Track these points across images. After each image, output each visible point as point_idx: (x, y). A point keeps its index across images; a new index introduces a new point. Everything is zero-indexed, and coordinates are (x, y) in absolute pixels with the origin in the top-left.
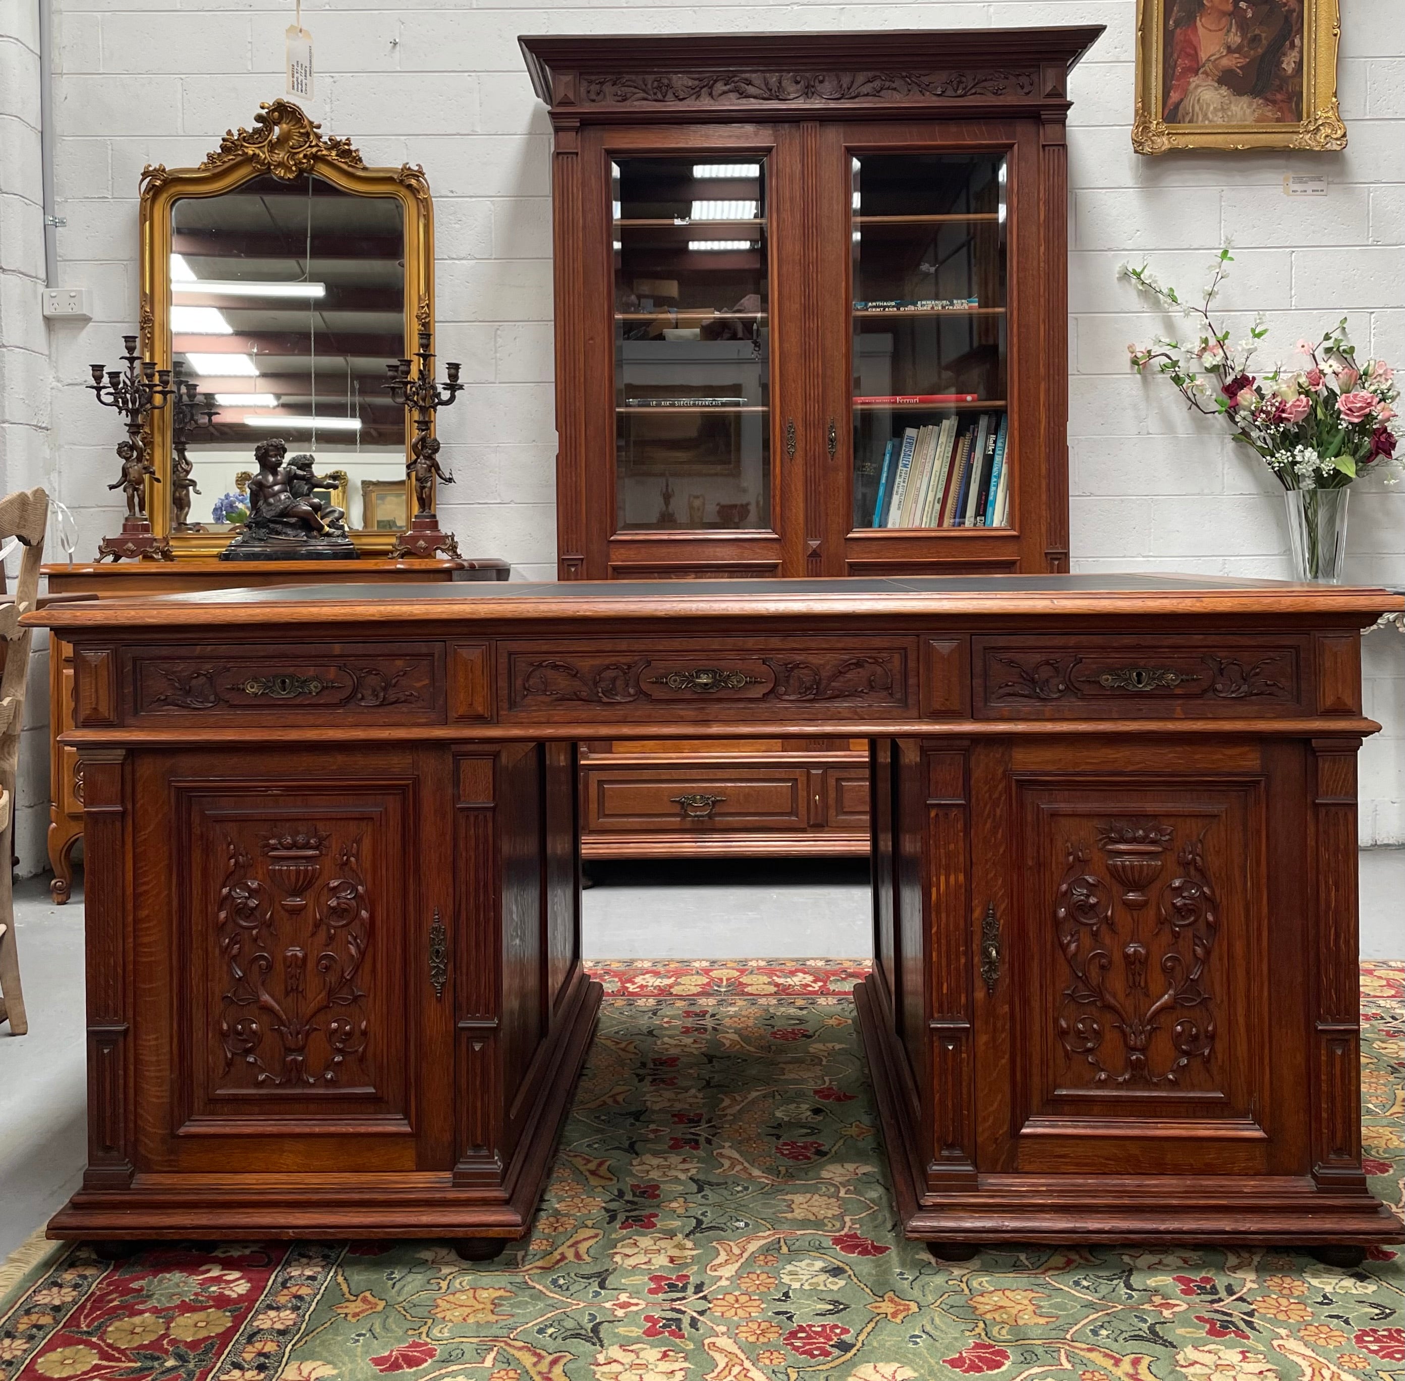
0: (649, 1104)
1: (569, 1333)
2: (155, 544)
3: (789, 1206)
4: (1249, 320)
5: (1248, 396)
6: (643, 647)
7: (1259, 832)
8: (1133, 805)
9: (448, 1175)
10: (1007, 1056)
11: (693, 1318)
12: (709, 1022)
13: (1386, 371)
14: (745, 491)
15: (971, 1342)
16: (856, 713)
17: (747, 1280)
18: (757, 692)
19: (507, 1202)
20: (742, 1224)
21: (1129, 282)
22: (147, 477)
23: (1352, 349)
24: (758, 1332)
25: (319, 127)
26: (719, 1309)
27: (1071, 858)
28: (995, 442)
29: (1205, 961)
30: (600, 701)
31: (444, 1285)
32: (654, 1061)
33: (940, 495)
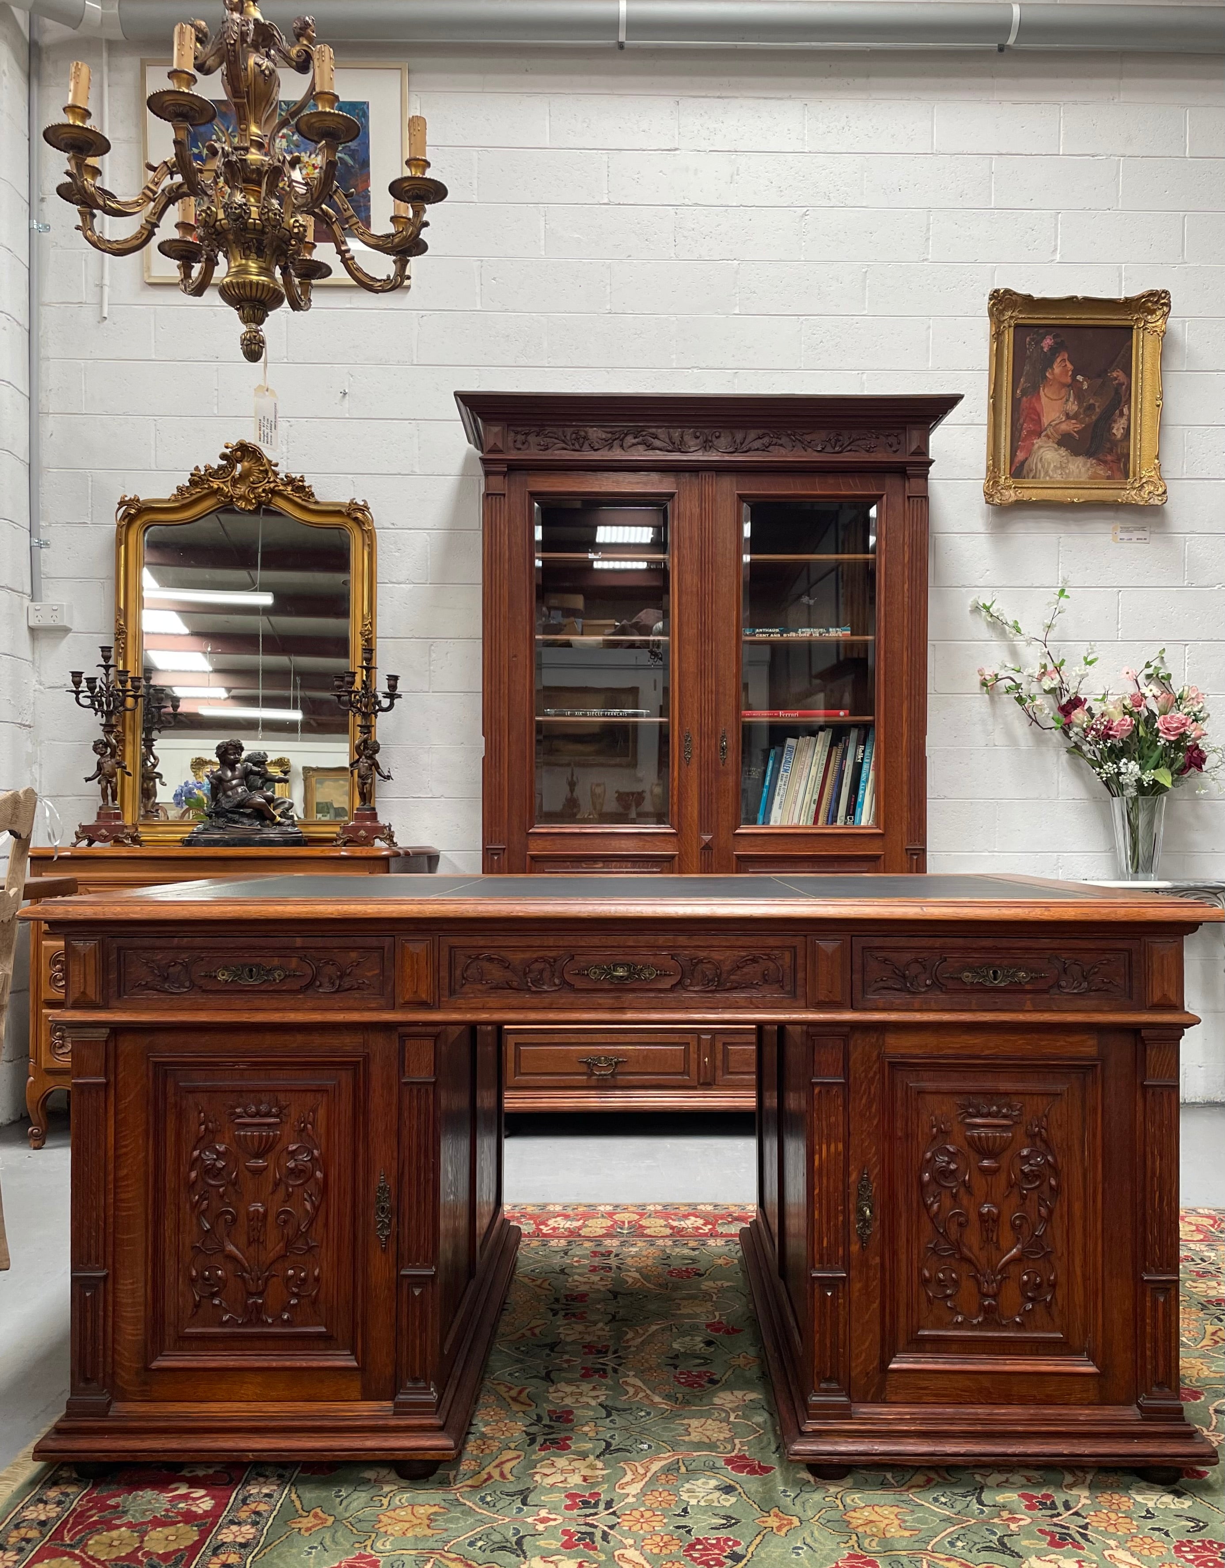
0: (562, 1336)
1: (496, 1546)
2: (126, 831)
3: (686, 1430)
4: (1082, 649)
5: (1080, 716)
6: (566, 944)
7: (1095, 1110)
8: (988, 1084)
9: (389, 1404)
10: (878, 1301)
11: (604, 1532)
12: (613, 1262)
13: (1198, 695)
14: (640, 780)
15: (846, 1553)
16: (751, 1003)
17: (651, 1497)
18: (667, 983)
19: (441, 1428)
20: (645, 1446)
21: (980, 615)
22: (119, 771)
23: (1169, 676)
24: (661, 1544)
25: (276, 465)
26: (626, 1523)
27: (935, 1130)
28: (863, 752)
29: (1048, 1220)
30: (529, 990)
31: (385, 1501)
32: (566, 1296)
33: (816, 797)
